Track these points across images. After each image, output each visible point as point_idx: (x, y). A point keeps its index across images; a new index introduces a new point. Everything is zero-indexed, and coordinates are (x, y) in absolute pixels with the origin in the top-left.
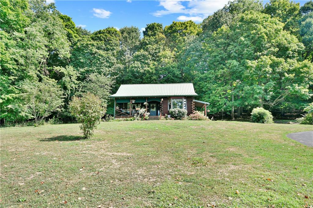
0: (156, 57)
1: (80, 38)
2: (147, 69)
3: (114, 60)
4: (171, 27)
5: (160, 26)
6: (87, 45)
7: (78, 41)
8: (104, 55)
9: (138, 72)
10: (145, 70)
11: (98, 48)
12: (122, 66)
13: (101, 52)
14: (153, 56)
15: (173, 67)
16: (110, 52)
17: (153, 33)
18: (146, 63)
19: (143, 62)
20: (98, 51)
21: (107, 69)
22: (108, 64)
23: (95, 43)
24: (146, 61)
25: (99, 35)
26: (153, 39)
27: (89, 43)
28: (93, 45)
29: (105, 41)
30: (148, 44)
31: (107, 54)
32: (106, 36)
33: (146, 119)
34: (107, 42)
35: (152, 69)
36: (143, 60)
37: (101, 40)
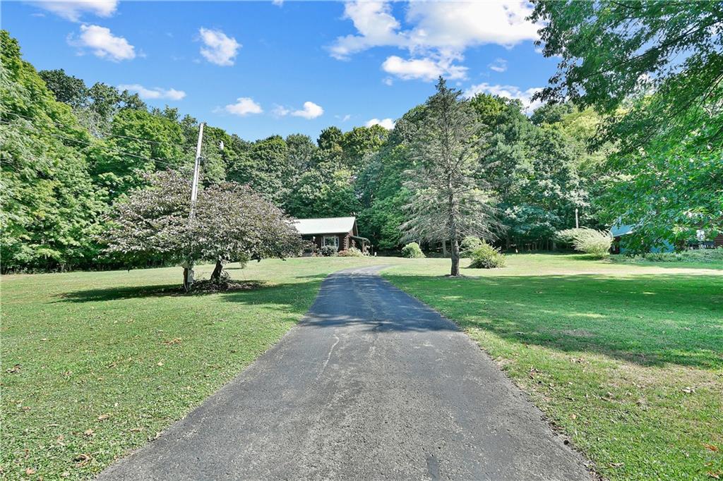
0: (328, 178)
1: (237, 157)
2: (317, 194)
3: (278, 183)
4: (350, 136)
5: (338, 132)
6: (245, 166)
7: (235, 160)
8: (266, 178)
9: (307, 199)
10: (316, 196)
11: (260, 170)
12: (288, 191)
13: (263, 175)
14: (326, 177)
15: (348, 192)
16: (274, 174)
17: (328, 144)
18: (317, 187)
19: (314, 186)
20: (258, 173)
21: (270, 195)
22: (272, 190)
23: (254, 163)
24: (318, 185)
25: (259, 152)
26: (327, 153)
27: (248, 163)
28: (252, 167)
29: (267, 159)
30: (319, 161)
31: (270, 176)
32: (268, 152)
33: (299, 256)
34: (270, 161)
35: (323, 194)
36: (314, 183)
37: (262, 159)
